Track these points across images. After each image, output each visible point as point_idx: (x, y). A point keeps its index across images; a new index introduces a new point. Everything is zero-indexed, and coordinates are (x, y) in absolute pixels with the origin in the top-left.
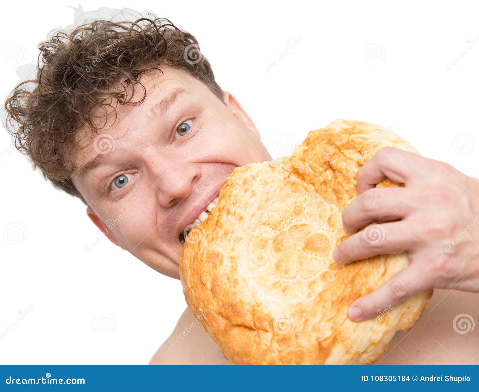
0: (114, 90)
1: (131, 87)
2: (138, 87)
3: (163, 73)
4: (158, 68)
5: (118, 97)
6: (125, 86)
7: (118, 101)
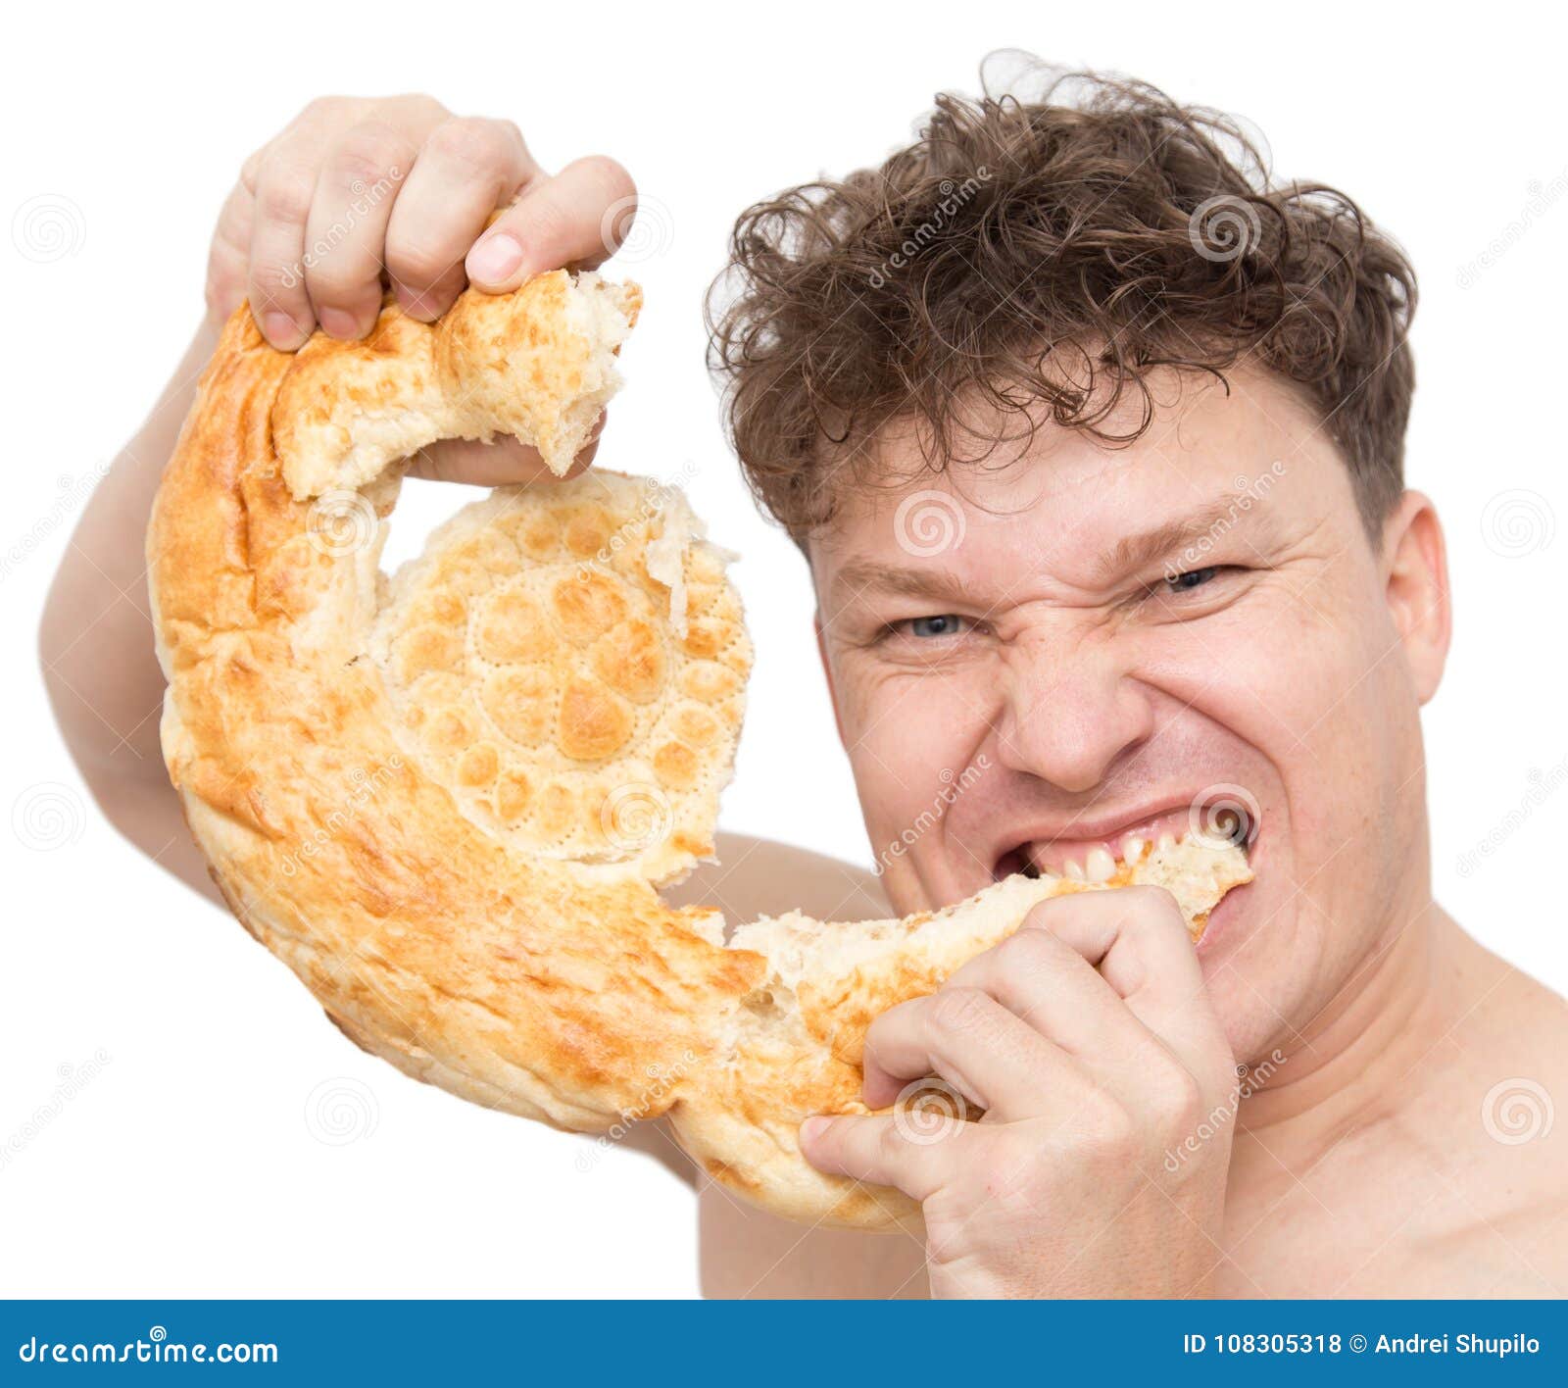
0: (1054, 374)
1: (1113, 382)
2: (1132, 396)
3: (1228, 394)
4: (1221, 372)
5: (1057, 402)
6: (1095, 369)
7: (1052, 413)
